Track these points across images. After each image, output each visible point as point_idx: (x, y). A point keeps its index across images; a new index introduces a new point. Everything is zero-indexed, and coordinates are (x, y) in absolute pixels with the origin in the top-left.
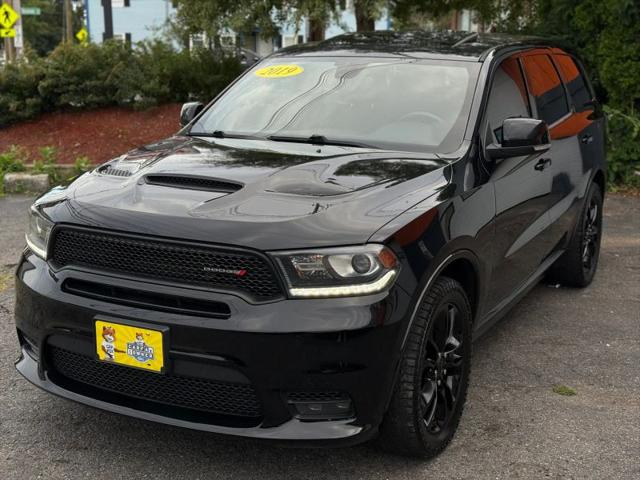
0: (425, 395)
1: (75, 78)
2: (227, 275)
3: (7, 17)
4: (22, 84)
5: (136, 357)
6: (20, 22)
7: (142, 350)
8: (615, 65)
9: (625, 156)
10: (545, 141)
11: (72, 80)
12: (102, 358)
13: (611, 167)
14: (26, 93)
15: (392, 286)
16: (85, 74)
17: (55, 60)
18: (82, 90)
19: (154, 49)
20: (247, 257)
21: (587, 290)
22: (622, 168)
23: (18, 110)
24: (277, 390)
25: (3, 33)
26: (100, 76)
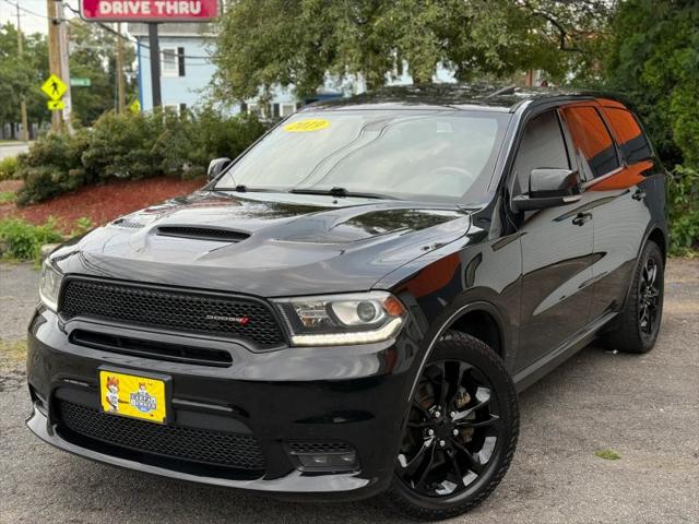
1: (120, 148)
2: (230, 323)
3: (56, 88)
5: (139, 407)
6: (69, 94)
7: (145, 400)
8: (689, 122)
10: (576, 192)
11: (117, 150)
12: (106, 410)
13: (687, 231)
14: (69, 164)
16: (130, 143)
17: (98, 128)
18: (128, 159)
19: (202, 116)
20: (249, 305)
21: (647, 356)
23: (60, 181)
24: (280, 441)
25: (51, 105)
26: (145, 145)
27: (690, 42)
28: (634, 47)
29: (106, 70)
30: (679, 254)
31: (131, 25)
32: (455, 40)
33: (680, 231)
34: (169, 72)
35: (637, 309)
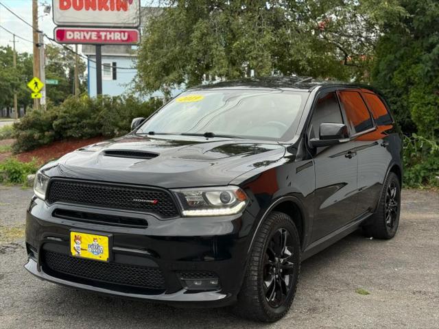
0: (266, 282)
1: (76, 119)
3: (36, 85)
4: (42, 123)
5: (93, 252)
6: (45, 89)
7: (96, 248)
8: (420, 108)
9: (428, 166)
10: (346, 137)
11: (74, 120)
12: (73, 254)
13: (419, 173)
14: (45, 128)
15: (244, 210)
16: (82, 116)
17: (64, 107)
18: (81, 126)
19: (127, 100)
20: (158, 193)
22: (427, 174)
23: (40, 139)
24: (175, 271)
25: (33, 96)
26: (92, 117)
27: (421, 60)
28: (388, 63)
29: (67, 76)
30: (414, 187)
31: (84, 46)
32: (281, 57)
33: (415, 173)
34: (107, 77)
35: (384, 212)
